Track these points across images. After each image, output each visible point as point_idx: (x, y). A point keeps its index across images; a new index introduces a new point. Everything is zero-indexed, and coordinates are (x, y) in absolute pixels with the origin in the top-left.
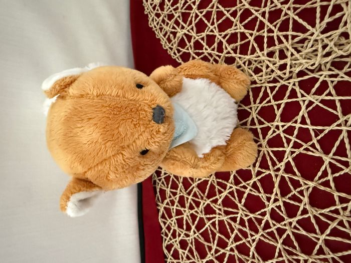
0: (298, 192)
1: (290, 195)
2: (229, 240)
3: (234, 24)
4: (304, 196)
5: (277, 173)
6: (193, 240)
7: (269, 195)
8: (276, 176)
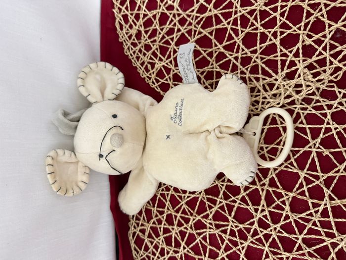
0: (281, 202)
1: (274, 205)
2: (220, 250)
3: (210, 64)
4: (286, 205)
5: (262, 188)
6: (183, 255)
7: (256, 207)
8: (263, 190)
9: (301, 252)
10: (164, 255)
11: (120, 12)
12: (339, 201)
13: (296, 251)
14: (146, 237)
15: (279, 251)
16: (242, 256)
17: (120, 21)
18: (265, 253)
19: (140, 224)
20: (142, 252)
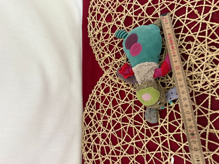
0: (178, 120)
1: (173, 121)
2: (132, 138)
4: (180, 123)
6: (111, 134)
7: (162, 119)
8: (169, 110)
9: (181, 153)
10: (100, 131)
11: (91, 20)
12: (215, 130)
13: (177, 152)
14: (93, 118)
15: (167, 149)
16: (144, 145)
17: (90, 25)
18: (158, 147)
19: (91, 110)
20: (87, 126)
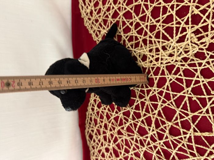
0: (164, 127)
1: (160, 128)
3: (131, 30)
5: (153, 116)
7: (150, 127)
16: (142, 155)
18: (153, 157)
